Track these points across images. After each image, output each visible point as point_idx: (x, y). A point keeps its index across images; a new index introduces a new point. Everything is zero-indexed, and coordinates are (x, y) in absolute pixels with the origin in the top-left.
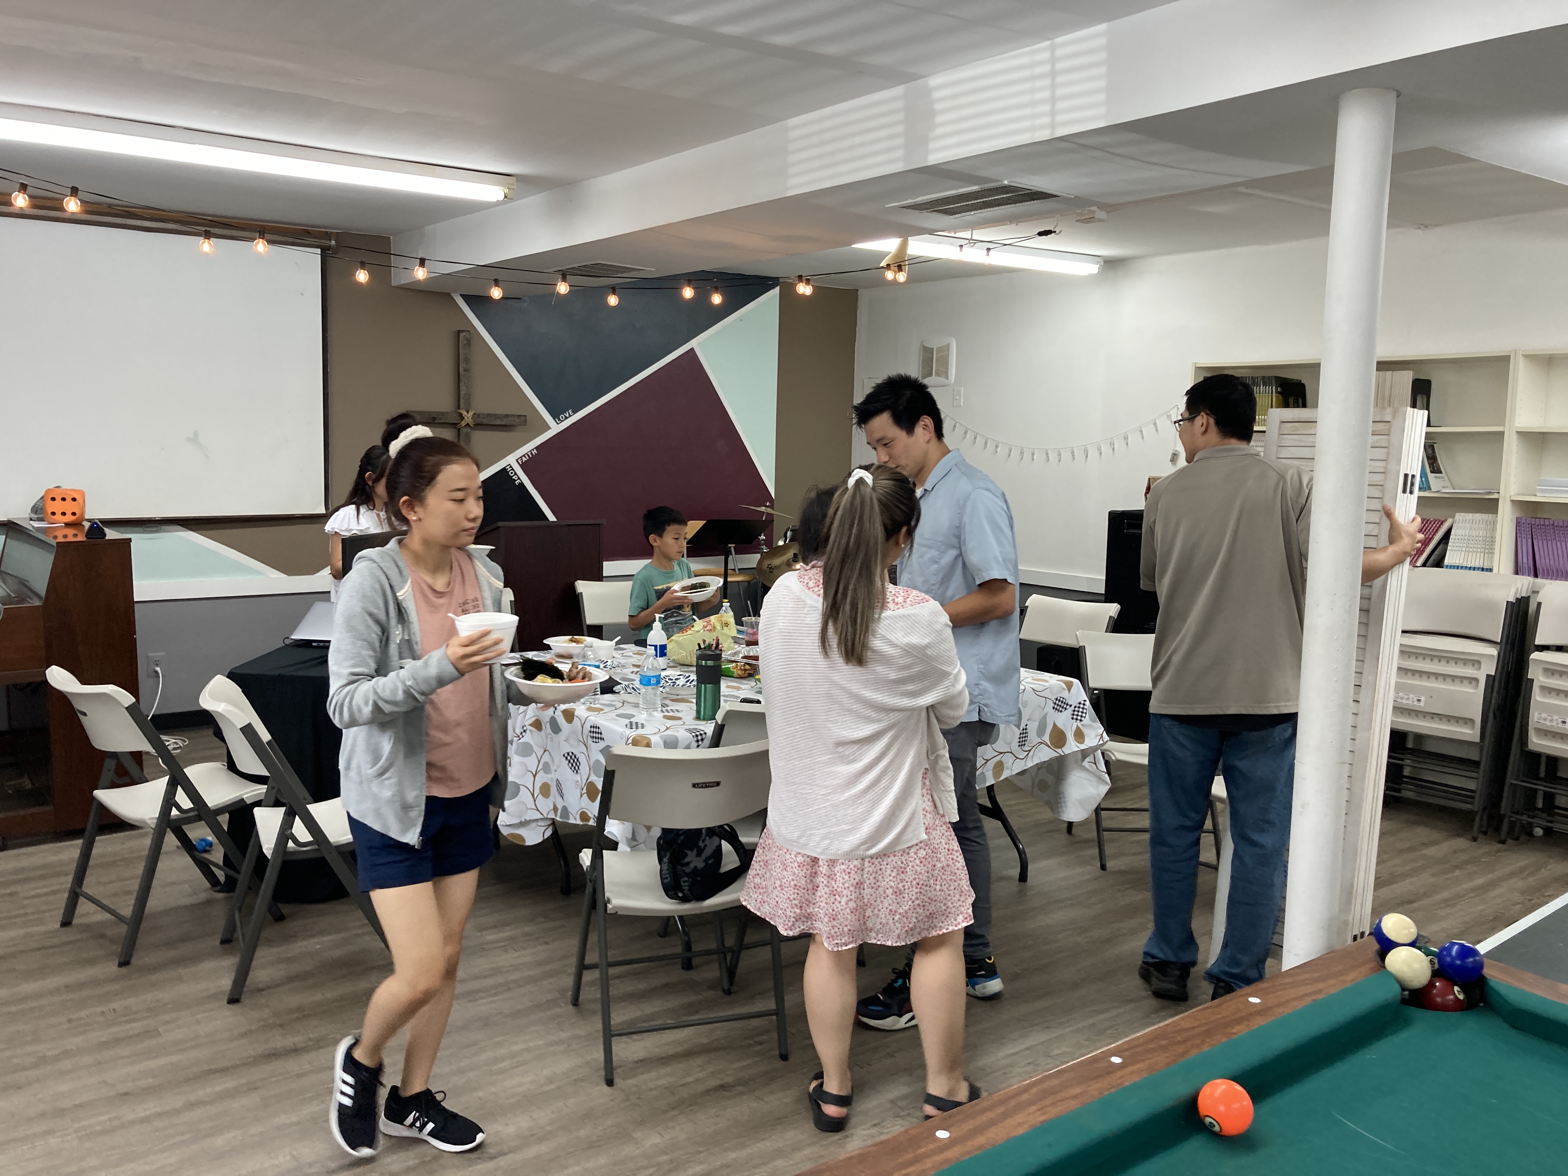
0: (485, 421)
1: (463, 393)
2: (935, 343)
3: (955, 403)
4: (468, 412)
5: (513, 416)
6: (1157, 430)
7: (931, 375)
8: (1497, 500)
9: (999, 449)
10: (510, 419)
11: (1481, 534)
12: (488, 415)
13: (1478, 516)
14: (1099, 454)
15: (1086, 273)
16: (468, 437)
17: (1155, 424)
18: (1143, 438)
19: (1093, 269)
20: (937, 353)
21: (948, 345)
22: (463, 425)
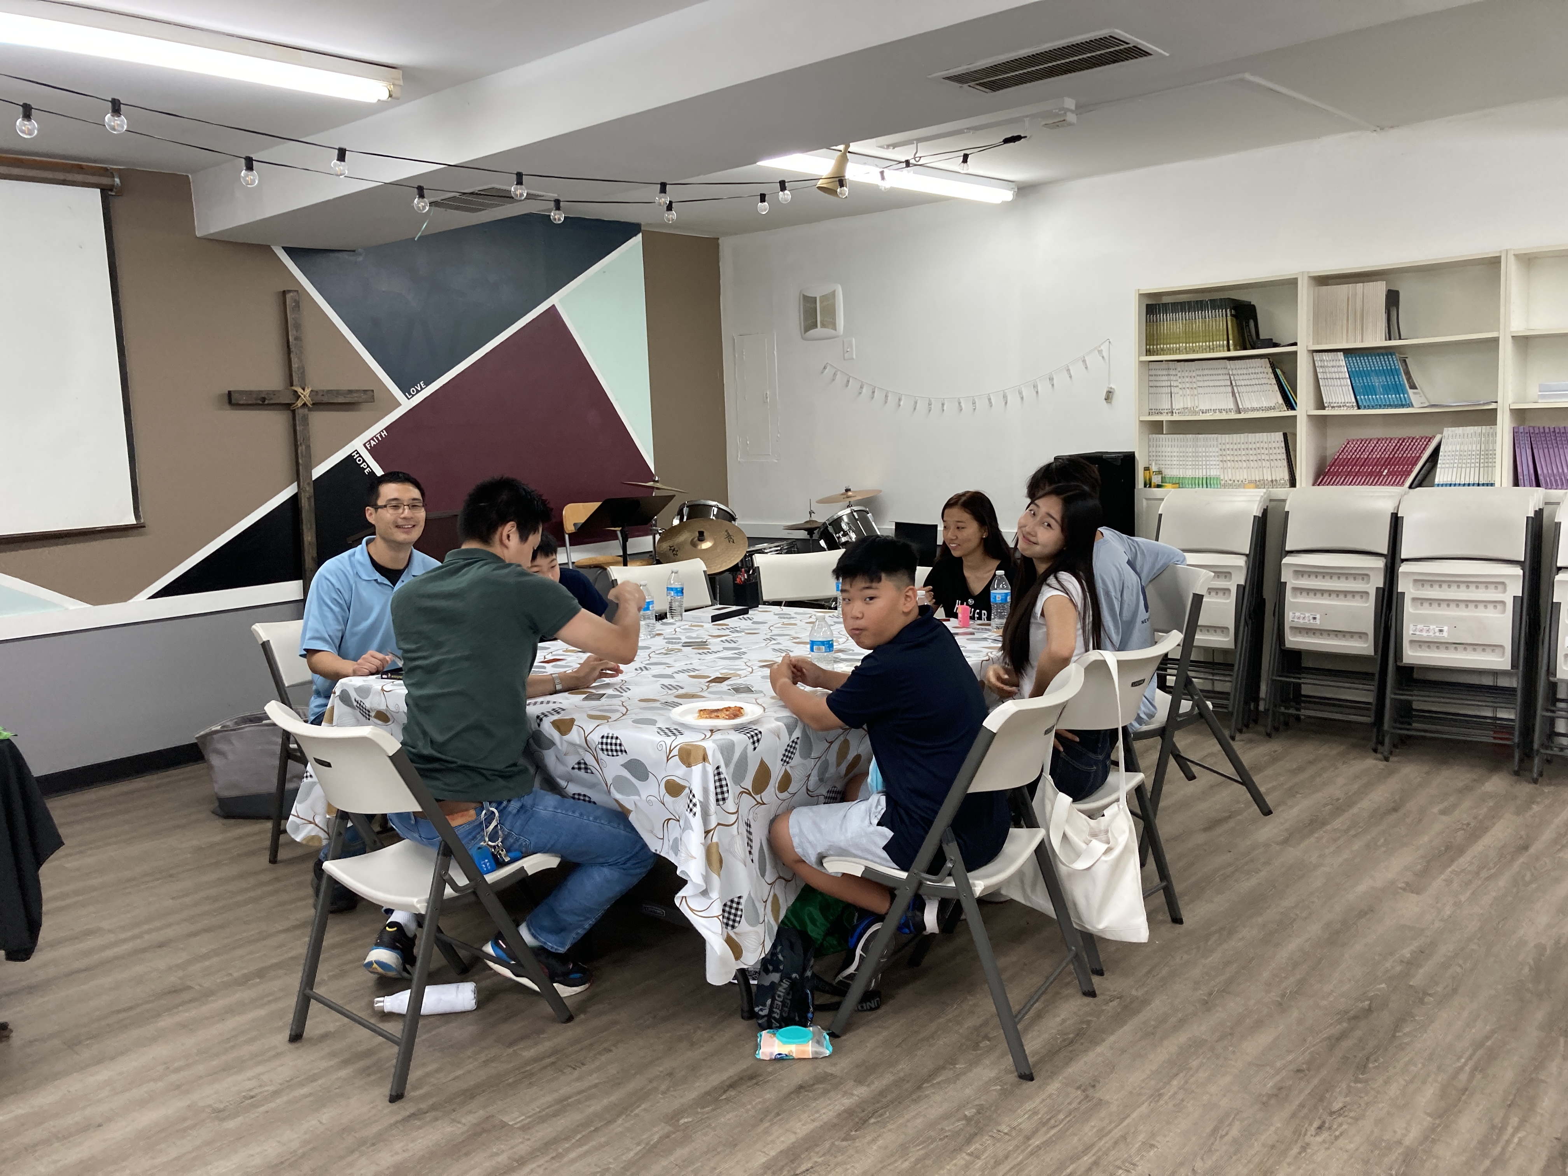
0: (325, 399)
1: (295, 366)
2: (817, 292)
3: (846, 355)
4: (304, 390)
5: (357, 391)
6: (1086, 368)
7: (815, 326)
8: (1496, 409)
9: (902, 403)
10: (355, 395)
11: (1474, 448)
12: (329, 391)
13: (1470, 430)
14: (1019, 399)
15: (998, 201)
16: (305, 419)
17: (1084, 361)
18: (1071, 377)
19: (1008, 195)
20: (821, 302)
21: (833, 293)
22: (299, 405)
